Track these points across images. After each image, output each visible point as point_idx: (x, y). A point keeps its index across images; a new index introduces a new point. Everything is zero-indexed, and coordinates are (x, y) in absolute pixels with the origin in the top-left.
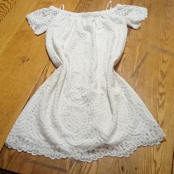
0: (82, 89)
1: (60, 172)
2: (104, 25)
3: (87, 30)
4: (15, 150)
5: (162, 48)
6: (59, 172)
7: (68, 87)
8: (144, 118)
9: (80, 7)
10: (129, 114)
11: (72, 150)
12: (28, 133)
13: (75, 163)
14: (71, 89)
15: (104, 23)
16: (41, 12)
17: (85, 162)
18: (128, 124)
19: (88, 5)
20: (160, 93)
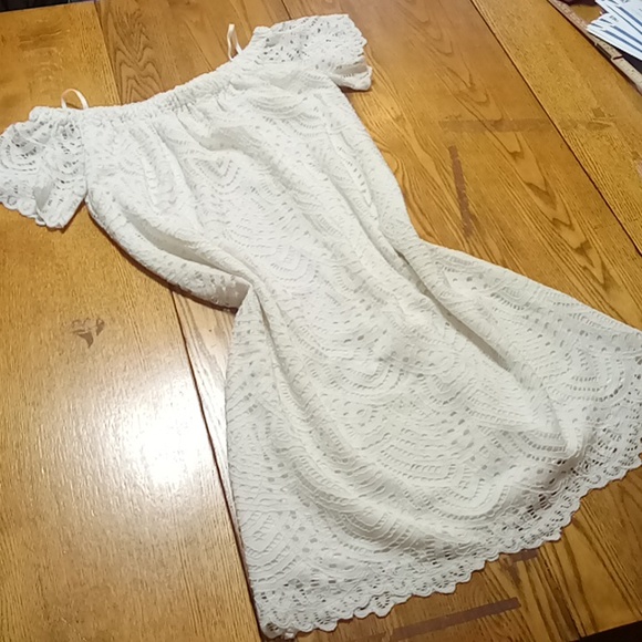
0: (361, 338)
1: (502, 614)
2: (265, 109)
3: (222, 147)
4: (310, 633)
5: (481, 119)
6: (500, 616)
7: (313, 351)
8: (599, 337)
9: (129, 78)
10: (548, 344)
11: (483, 533)
12: (312, 555)
13: (520, 565)
14: (325, 353)
15: (260, 106)
16: (11, 144)
17: (543, 545)
18: (570, 374)
19: (152, 61)
20: (575, 247)
